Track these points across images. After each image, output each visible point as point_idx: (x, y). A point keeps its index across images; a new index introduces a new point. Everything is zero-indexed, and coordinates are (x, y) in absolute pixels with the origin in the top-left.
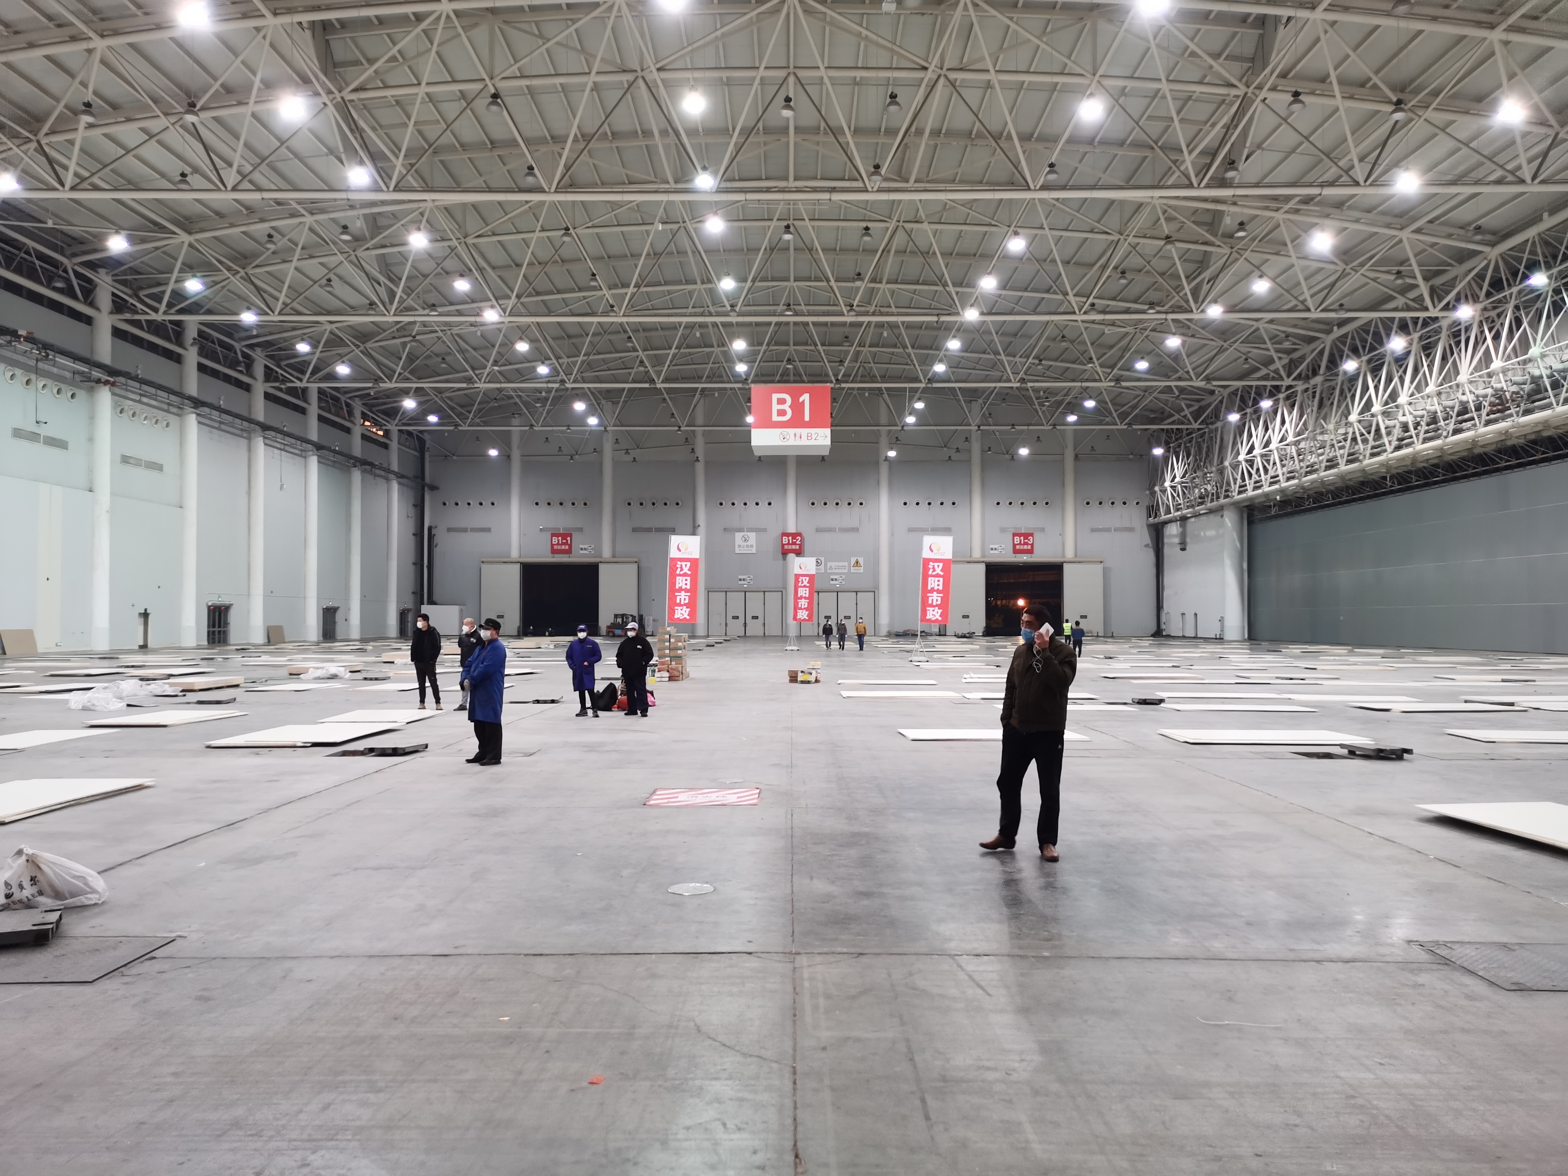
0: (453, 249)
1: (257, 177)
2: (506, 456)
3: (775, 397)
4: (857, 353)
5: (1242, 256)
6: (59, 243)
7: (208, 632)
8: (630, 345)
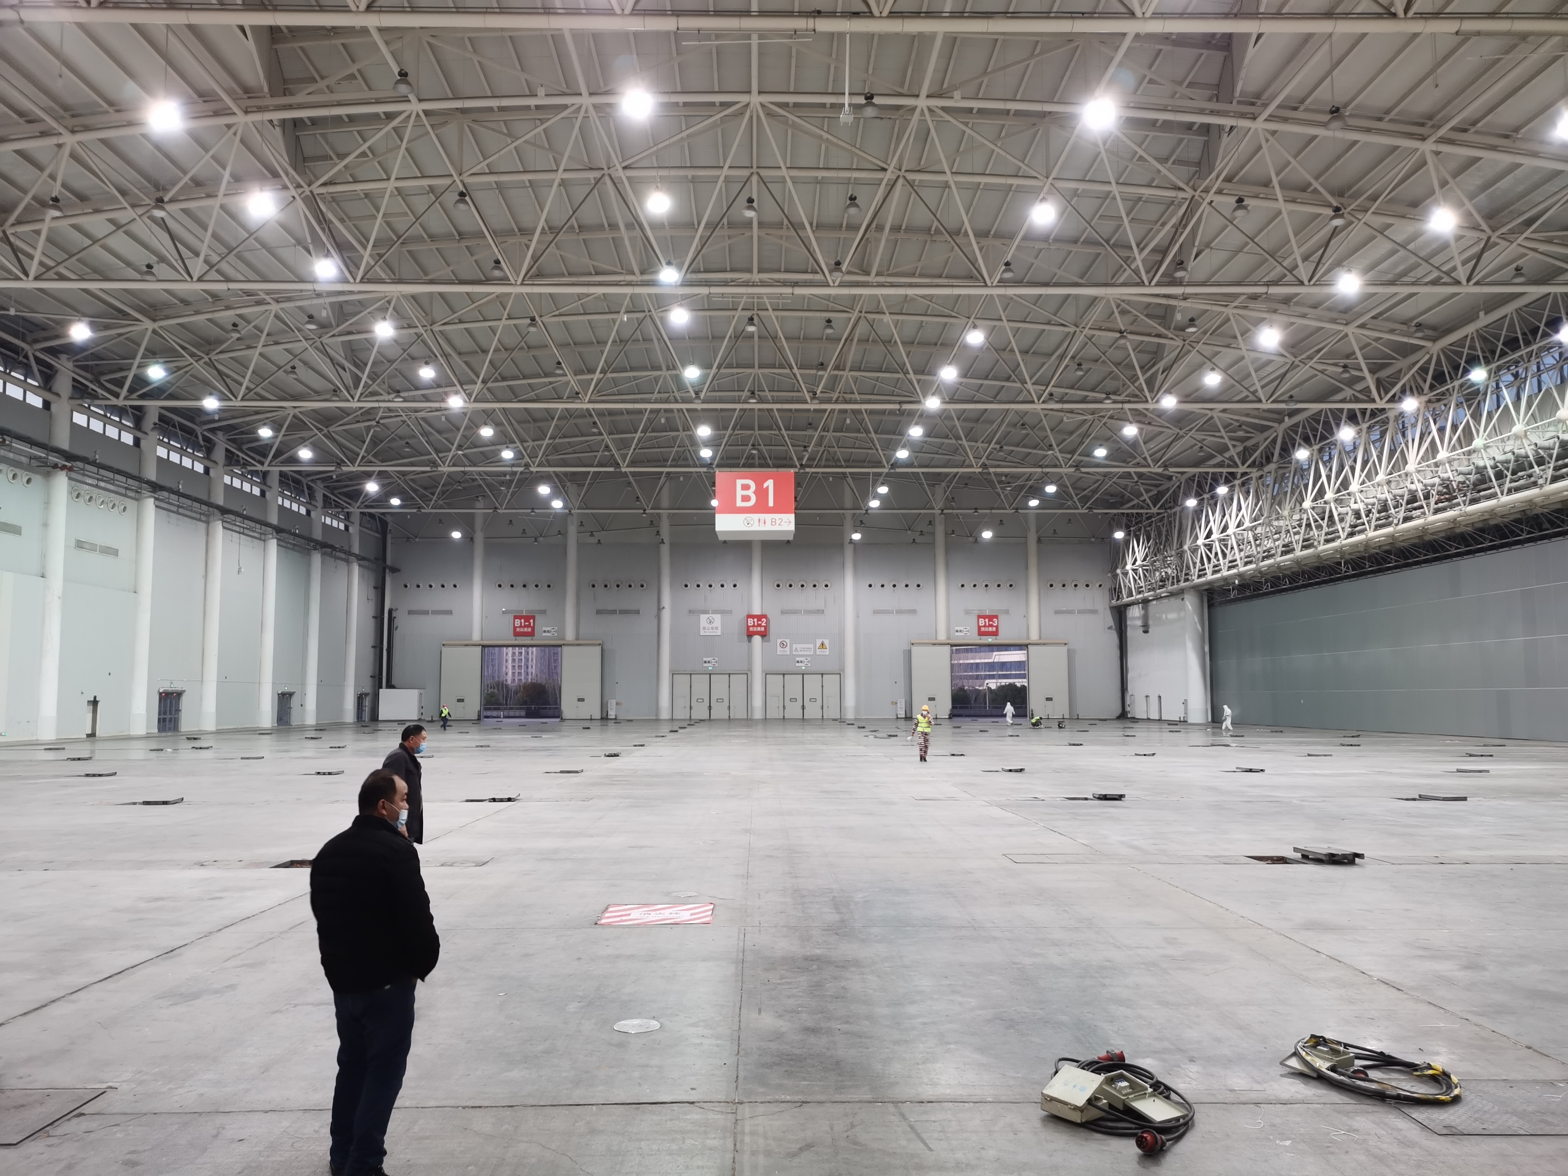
0: (419, 336)
1: (224, 266)
2: (469, 538)
3: (739, 483)
4: (821, 438)
5: (1194, 348)
6: (21, 329)
7: (159, 719)
8: (595, 430)
